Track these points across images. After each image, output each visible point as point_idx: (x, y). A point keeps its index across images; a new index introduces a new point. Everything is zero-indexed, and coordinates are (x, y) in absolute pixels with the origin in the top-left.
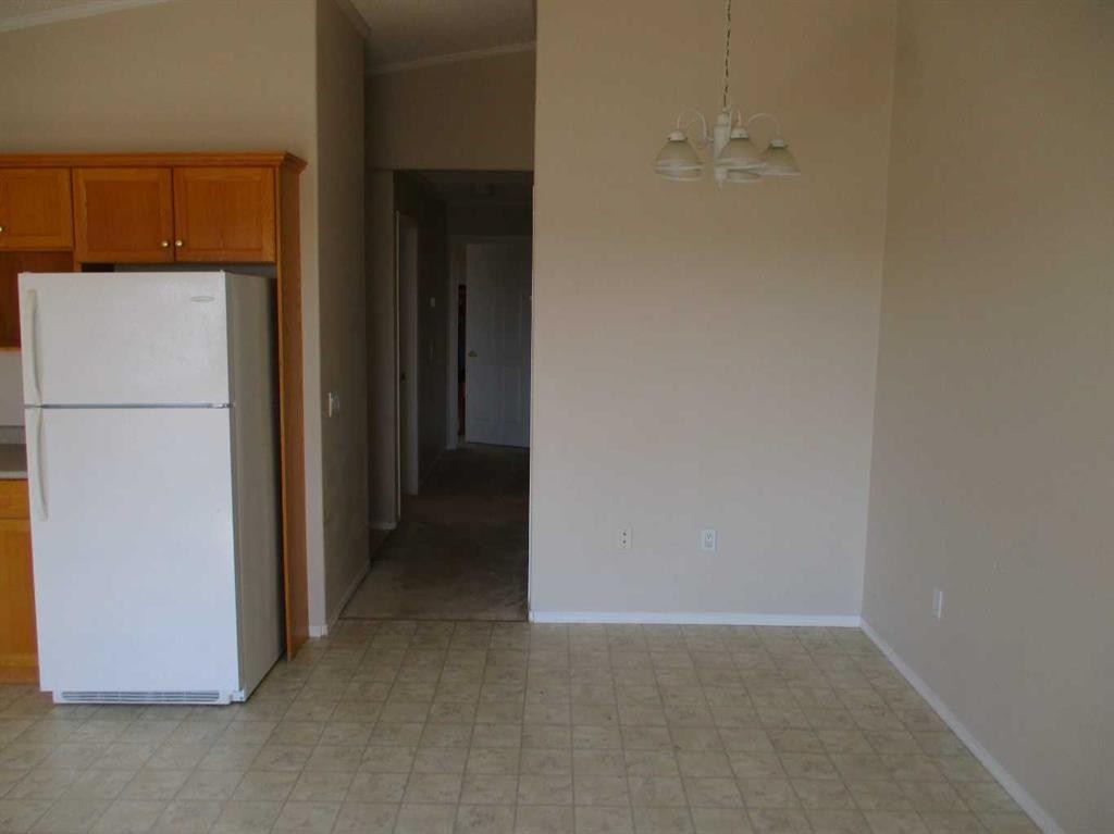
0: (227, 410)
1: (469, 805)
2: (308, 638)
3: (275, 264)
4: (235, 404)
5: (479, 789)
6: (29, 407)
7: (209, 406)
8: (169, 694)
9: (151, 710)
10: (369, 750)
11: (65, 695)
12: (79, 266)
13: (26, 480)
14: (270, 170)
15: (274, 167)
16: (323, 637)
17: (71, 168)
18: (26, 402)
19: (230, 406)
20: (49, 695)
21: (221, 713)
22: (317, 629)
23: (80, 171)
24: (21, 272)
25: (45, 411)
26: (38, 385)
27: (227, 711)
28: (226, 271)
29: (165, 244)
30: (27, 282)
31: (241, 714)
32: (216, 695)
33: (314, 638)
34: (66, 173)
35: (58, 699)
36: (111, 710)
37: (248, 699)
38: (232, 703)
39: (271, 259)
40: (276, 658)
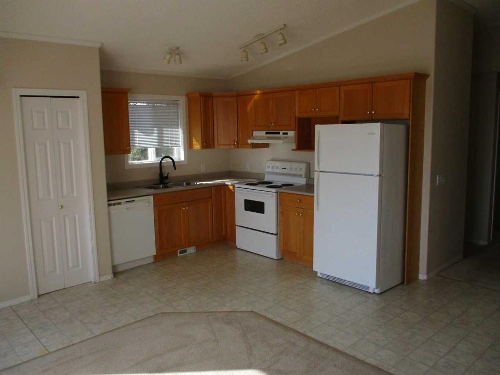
0: (378, 177)
1: (447, 359)
2: (418, 279)
3: (408, 119)
4: (383, 175)
5: (455, 355)
6: (316, 171)
7: (372, 175)
8: (353, 283)
9: (346, 287)
10: (417, 325)
11: (322, 274)
12: (340, 122)
13: (313, 196)
14: (409, 80)
15: (410, 79)
16: (424, 280)
17: (339, 86)
18: (315, 169)
19: (380, 175)
20: (316, 272)
21: (369, 295)
22: (422, 276)
23: (342, 87)
24: (316, 124)
25: (321, 173)
26: (318, 164)
27: (372, 295)
28: (381, 123)
29: (368, 113)
30: (318, 128)
31: (377, 298)
32: (368, 288)
33: (421, 280)
34: (338, 88)
35: (319, 275)
36: (334, 283)
37: (381, 293)
38: (374, 293)
39: (408, 118)
40: (400, 282)
